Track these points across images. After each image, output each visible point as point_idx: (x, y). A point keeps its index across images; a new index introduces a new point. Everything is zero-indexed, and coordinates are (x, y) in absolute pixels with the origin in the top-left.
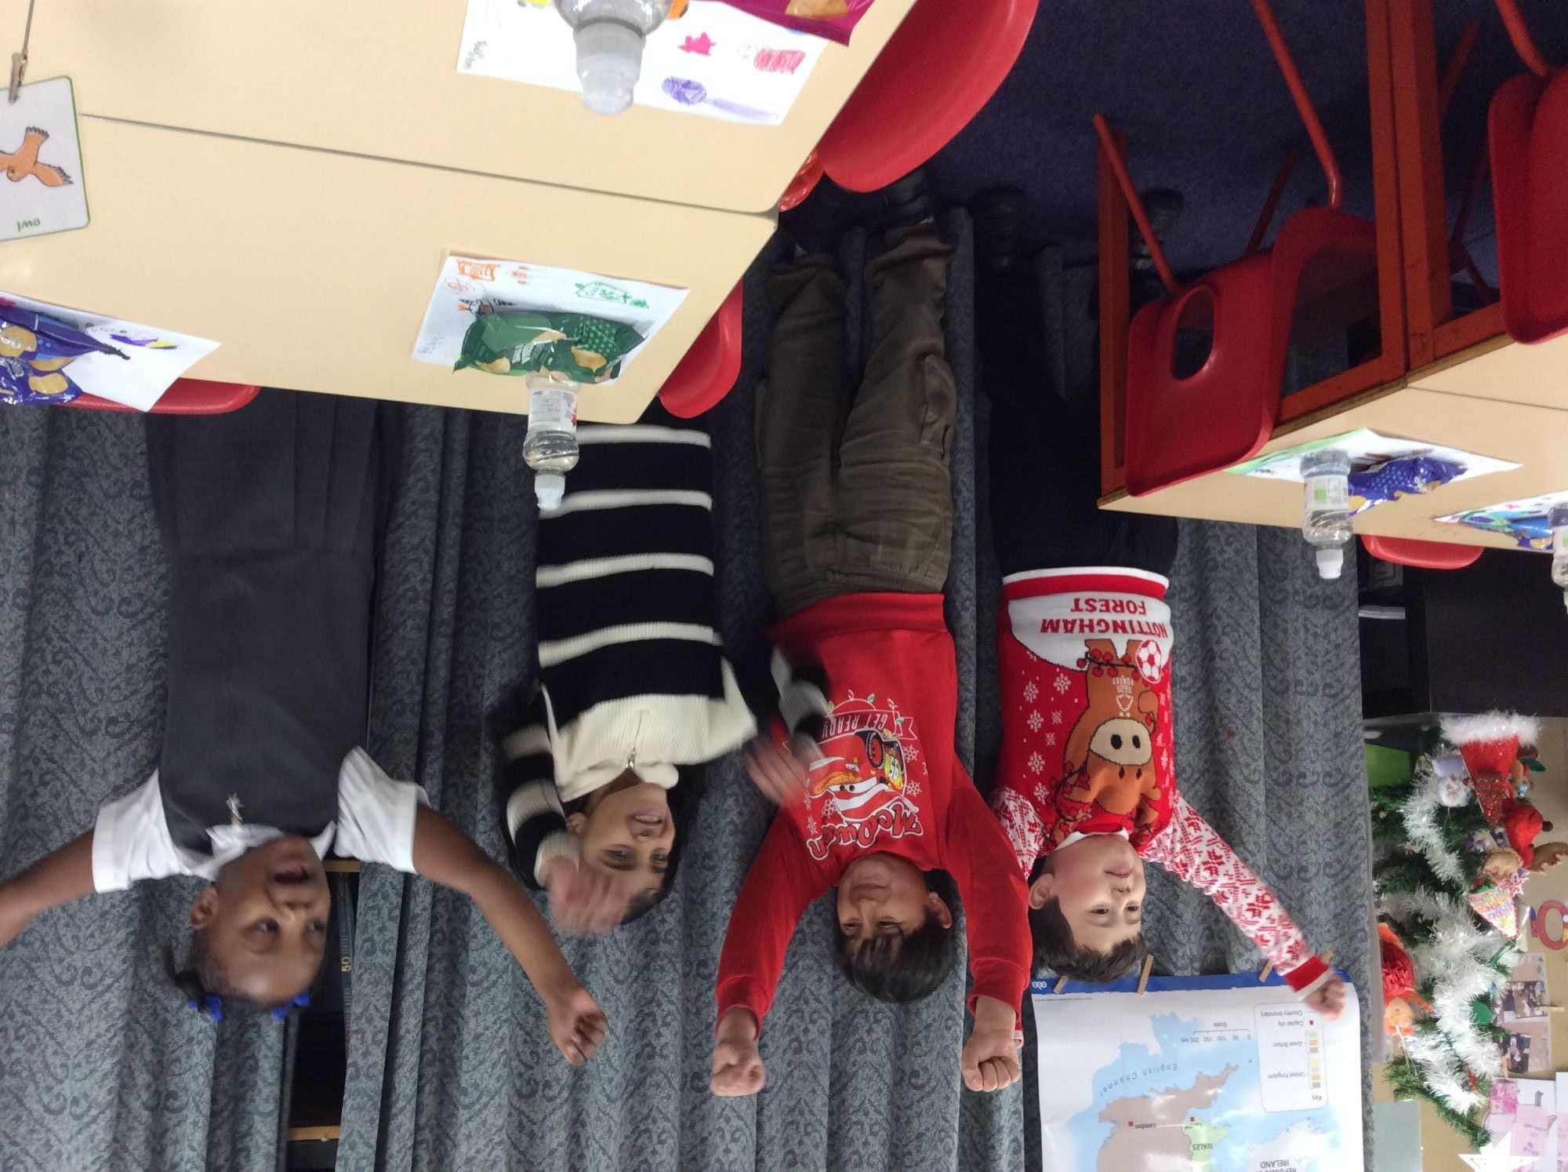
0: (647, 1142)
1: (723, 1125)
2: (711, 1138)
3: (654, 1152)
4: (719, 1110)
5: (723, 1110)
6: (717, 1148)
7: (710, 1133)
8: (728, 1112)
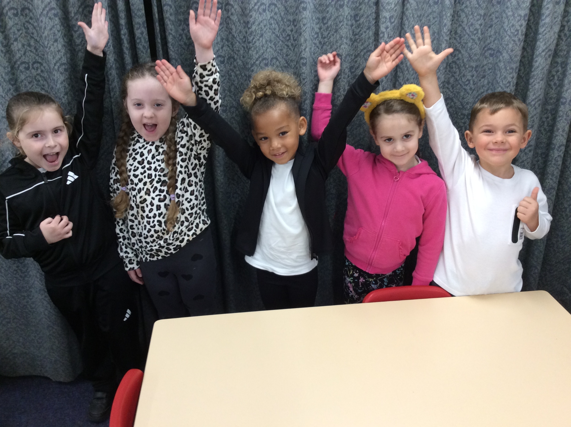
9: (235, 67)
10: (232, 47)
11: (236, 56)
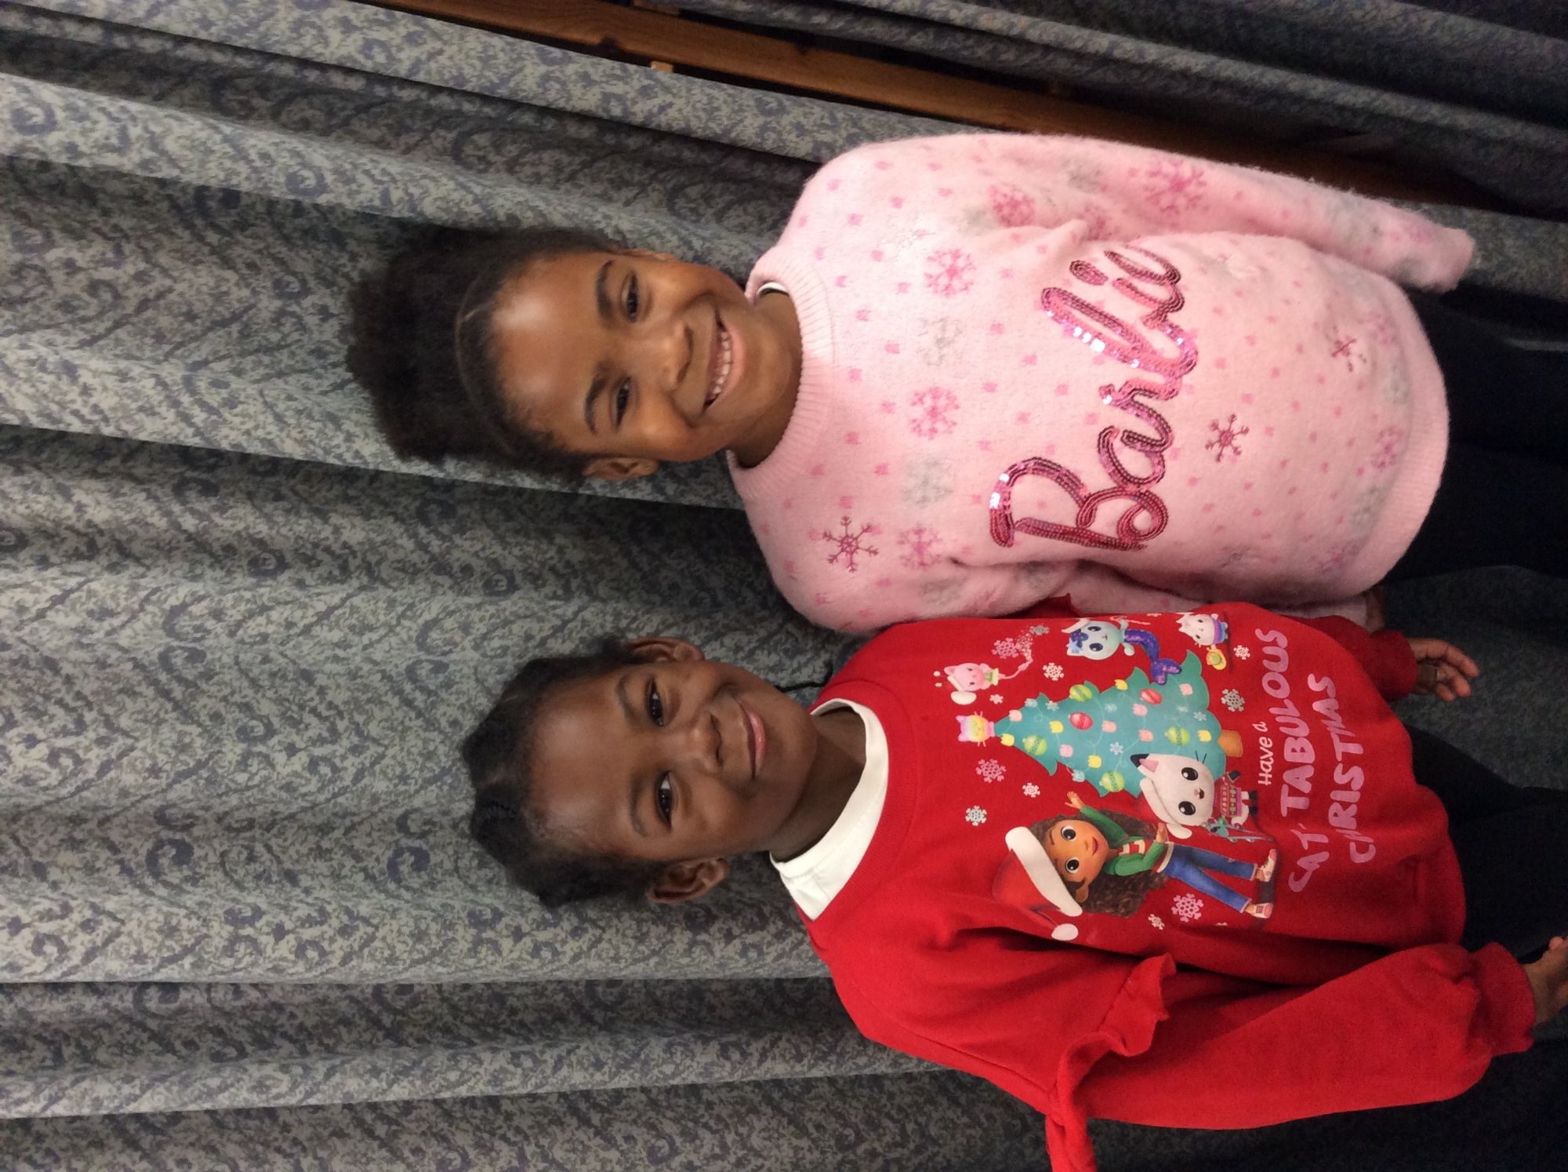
0: (55, 725)
1: (76, 917)
2: (44, 887)
3: (31, 741)
4: (111, 904)
5: (112, 916)
6: (24, 903)
7: (55, 885)
8: (107, 925)
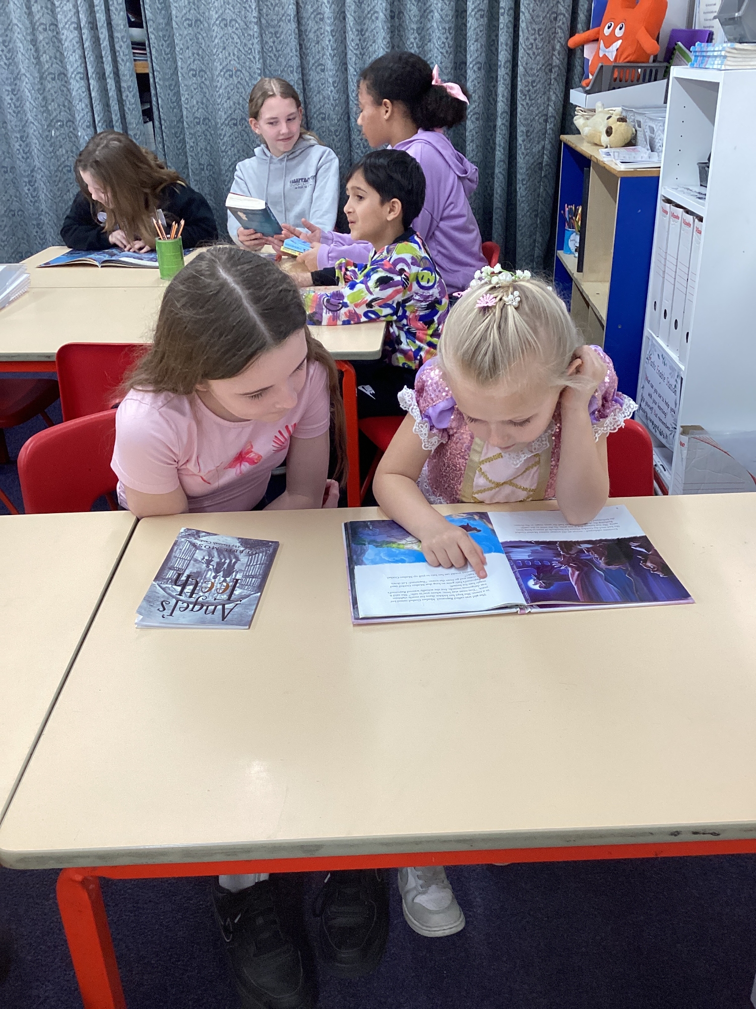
9: (201, 30)
10: (198, 9)
11: (202, 19)
